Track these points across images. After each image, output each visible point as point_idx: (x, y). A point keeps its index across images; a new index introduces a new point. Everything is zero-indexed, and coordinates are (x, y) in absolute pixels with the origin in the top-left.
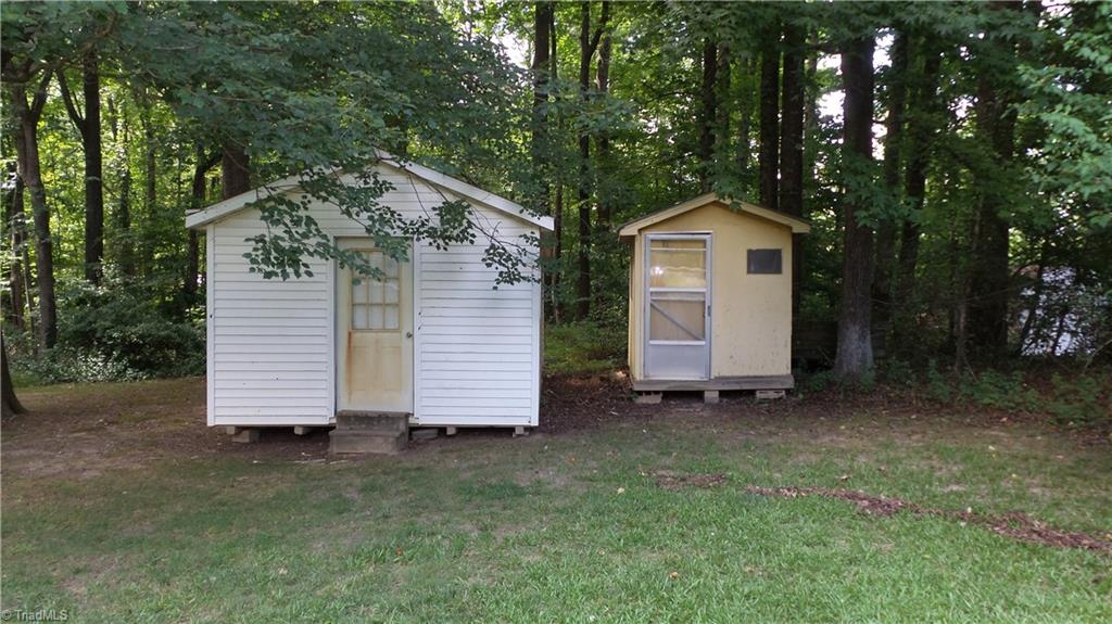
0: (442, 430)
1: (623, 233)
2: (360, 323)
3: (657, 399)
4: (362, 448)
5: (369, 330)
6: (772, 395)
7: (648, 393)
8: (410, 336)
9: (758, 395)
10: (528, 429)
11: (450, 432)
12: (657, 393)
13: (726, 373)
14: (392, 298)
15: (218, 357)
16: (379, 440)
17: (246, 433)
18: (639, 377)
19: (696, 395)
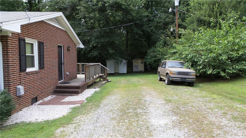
2: (116, 67)
8: (119, 68)
9: (142, 72)
10: (126, 73)
12: (135, 72)
18: (133, 71)
19: (138, 72)
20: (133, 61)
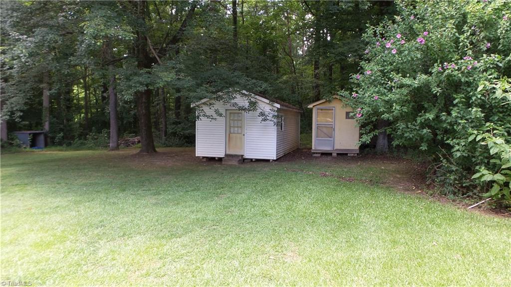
0: (251, 160)
1: (309, 107)
2: (232, 131)
3: (319, 155)
4: (230, 163)
5: (234, 133)
6: (352, 155)
7: (317, 153)
8: (244, 135)
9: (348, 155)
10: (273, 160)
11: (253, 160)
12: (319, 153)
13: (339, 148)
14: (239, 125)
15: (199, 140)
16: (234, 161)
17: (205, 159)
18: (313, 148)
19: (330, 154)
20: (310, 106)
